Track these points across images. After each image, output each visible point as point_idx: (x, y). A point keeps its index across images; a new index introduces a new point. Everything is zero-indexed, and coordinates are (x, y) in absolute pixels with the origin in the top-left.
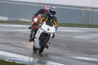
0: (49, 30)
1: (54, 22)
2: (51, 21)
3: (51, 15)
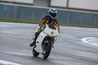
3: (52, 18)
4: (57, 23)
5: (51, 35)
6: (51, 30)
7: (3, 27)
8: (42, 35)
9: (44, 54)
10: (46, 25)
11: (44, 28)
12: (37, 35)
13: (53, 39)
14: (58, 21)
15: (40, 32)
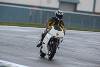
0: (58, 34)
1: (62, 25)
2: (58, 25)
3: (59, 19)
4: (63, 25)
5: (56, 36)
6: (57, 31)
7: (28, 32)
8: (48, 36)
9: (49, 55)
10: (52, 27)
11: (50, 29)
12: (43, 36)
13: (59, 40)
14: (64, 22)
15: (47, 33)
